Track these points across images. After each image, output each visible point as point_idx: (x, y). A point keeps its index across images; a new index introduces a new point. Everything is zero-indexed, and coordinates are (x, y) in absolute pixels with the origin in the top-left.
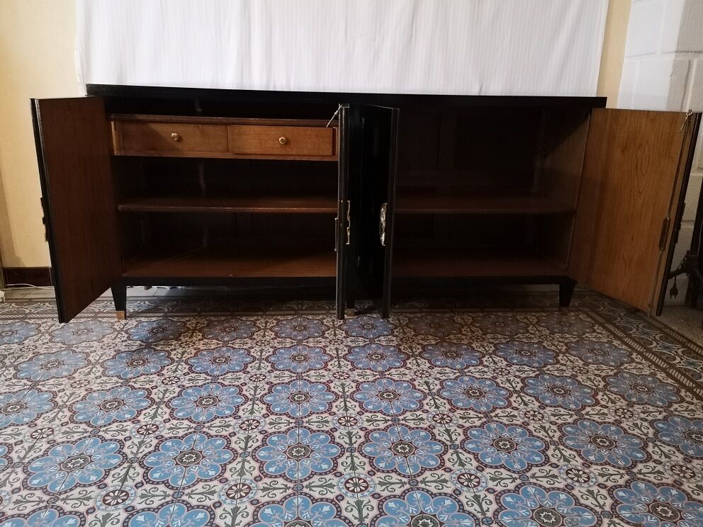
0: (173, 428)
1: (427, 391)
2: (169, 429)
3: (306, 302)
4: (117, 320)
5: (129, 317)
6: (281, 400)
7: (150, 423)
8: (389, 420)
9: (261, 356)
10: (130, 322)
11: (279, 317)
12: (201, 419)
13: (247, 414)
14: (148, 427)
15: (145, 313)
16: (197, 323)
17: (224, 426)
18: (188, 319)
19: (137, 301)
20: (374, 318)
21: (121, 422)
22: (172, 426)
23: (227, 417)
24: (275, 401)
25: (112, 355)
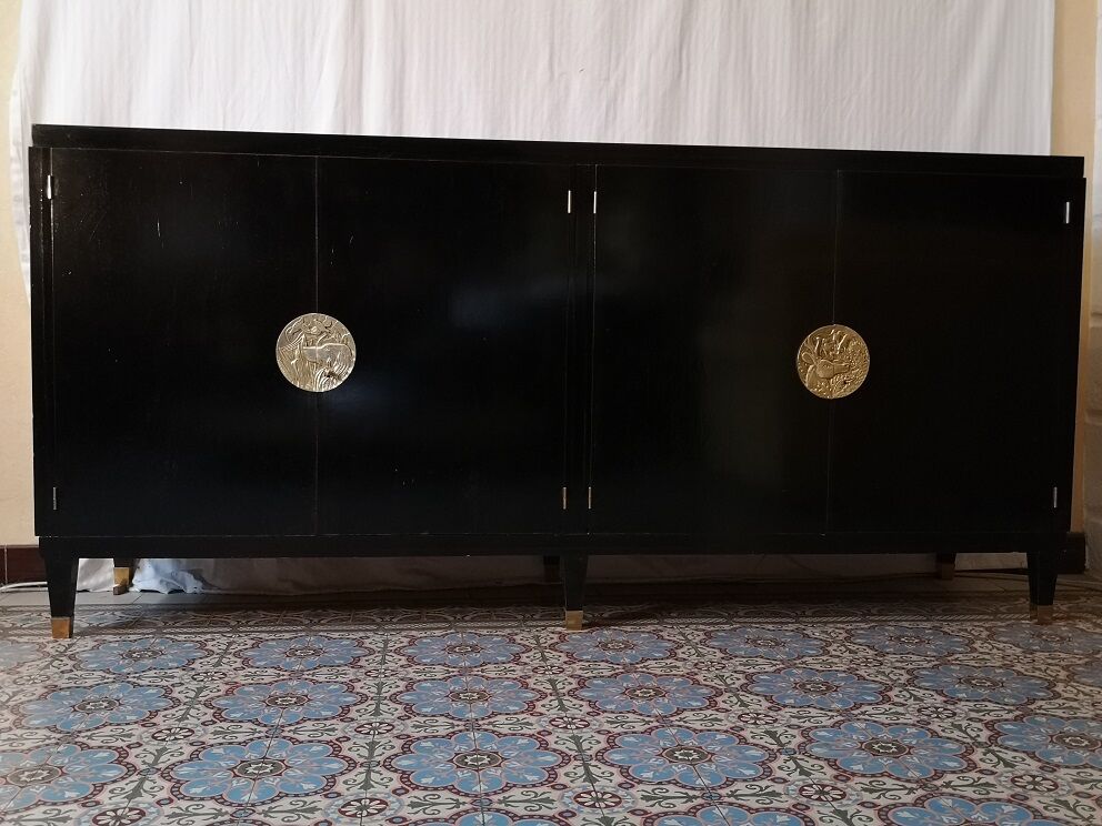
0: (180, 815)
1: (775, 747)
2: (169, 816)
3: (470, 609)
4: (52, 638)
5: (78, 634)
6: (435, 764)
7: (123, 805)
8: (696, 797)
9: (379, 693)
10: (80, 642)
11: (414, 633)
12: (246, 798)
13: (355, 790)
14: (119, 812)
15: (115, 628)
16: (230, 644)
17: (302, 811)
18: (209, 636)
19: (96, 611)
20: (626, 632)
21: (55, 804)
22: (178, 811)
23: (307, 795)
24: (419, 766)
25: (38, 693)
